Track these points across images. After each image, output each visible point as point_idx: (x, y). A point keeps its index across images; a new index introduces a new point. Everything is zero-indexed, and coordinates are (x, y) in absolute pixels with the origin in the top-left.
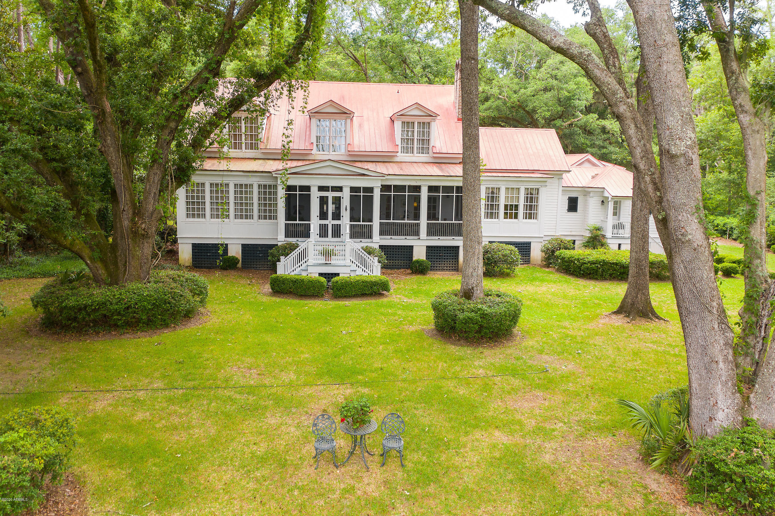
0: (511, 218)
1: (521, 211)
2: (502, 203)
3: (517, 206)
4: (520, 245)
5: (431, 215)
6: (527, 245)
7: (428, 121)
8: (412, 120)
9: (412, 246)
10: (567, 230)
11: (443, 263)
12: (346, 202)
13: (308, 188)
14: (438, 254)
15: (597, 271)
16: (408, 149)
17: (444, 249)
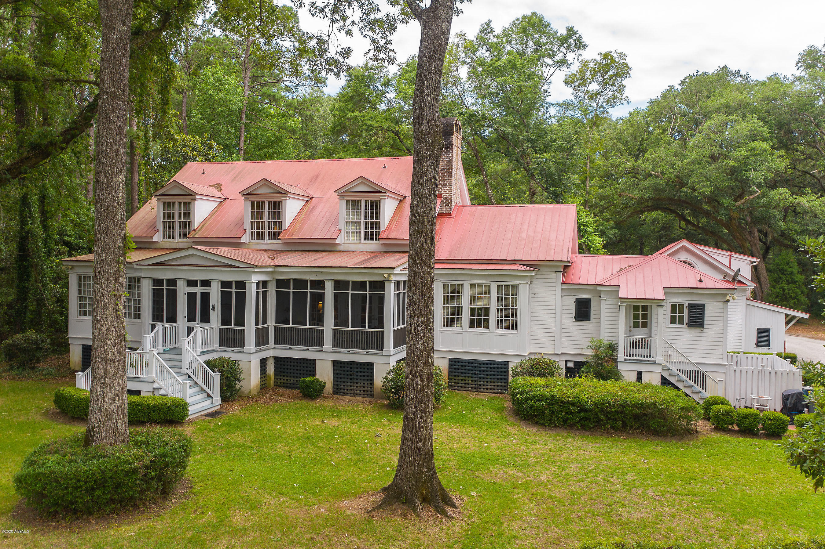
0: (479, 326)
1: (493, 318)
2: (466, 305)
3: (487, 312)
4: (492, 366)
5: (339, 319)
6: (503, 366)
7: (377, 198)
8: (356, 199)
9: (314, 360)
10: (575, 346)
11: (355, 384)
12: (215, 300)
13: (172, 282)
14: (349, 373)
15: (544, 413)
16: (353, 235)
17: (356, 366)
